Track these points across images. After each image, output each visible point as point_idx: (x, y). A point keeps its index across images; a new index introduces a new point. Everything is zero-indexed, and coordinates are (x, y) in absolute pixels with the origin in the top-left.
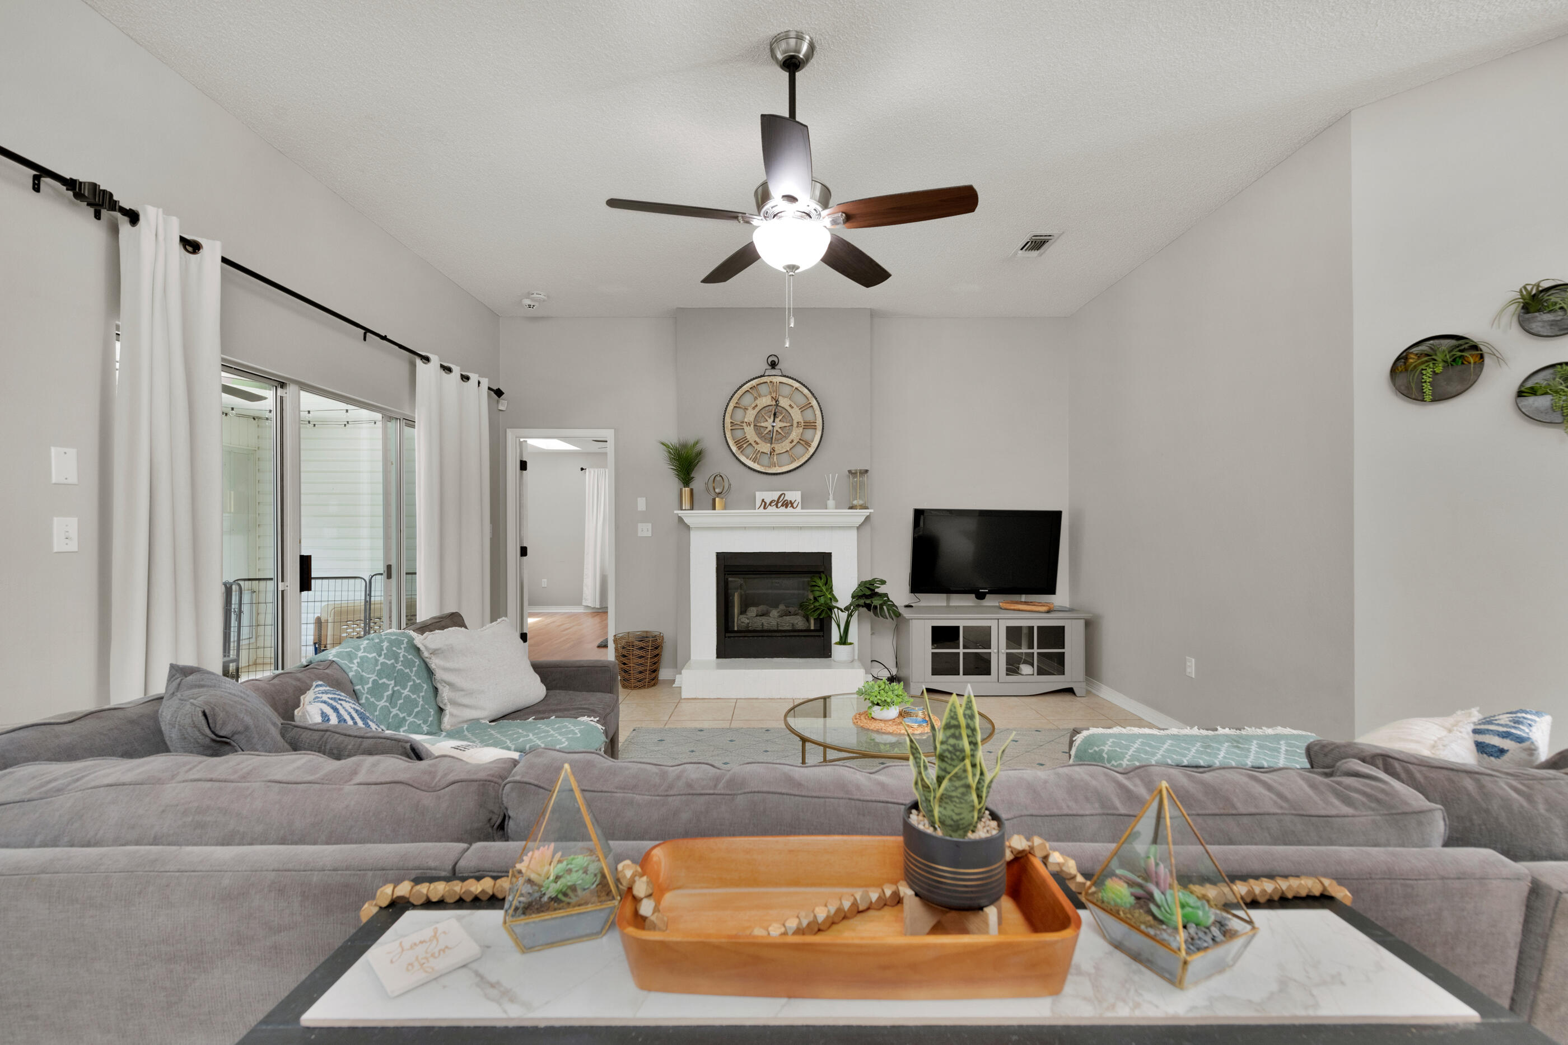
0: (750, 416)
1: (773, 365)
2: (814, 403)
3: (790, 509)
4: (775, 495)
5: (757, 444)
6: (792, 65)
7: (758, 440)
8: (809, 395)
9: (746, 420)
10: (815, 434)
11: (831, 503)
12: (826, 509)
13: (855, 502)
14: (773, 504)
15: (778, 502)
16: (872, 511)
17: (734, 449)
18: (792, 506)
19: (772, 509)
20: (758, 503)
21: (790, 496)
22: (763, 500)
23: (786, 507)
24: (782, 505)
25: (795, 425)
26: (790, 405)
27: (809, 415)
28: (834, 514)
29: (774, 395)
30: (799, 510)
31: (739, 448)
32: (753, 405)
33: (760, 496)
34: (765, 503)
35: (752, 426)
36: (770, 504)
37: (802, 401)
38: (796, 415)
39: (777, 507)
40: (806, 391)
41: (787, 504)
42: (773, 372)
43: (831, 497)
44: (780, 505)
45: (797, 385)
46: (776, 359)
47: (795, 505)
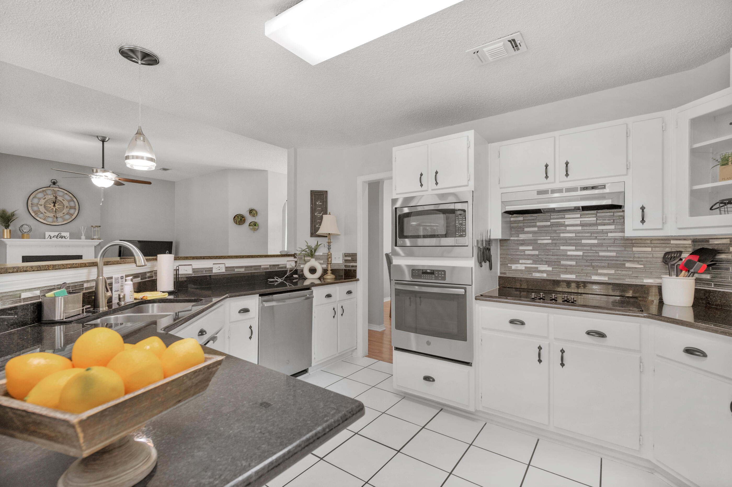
0: (42, 202)
1: (54, 183)
2: (75, 200)
3: (64, 239)
4: (56, 234)
5: (46, 213)
6: (103, 141)
7: (46, 211)
8: (73, 197)
9: (39, 203)
10: (75, 211)
11: (83, 237)
12: (81, 239)
13: (95, 237)
14: (54, 237)
15: (57, 236)
16: (103, 240)
17: (33, 214)
19: (55, 239)
20: (47, 236)
21: (63, 234)
22: (50, 235)
23: (62, 238)
24: (60, 237)
25: (65, 207)
26: (63, 200)
27: (72, 204)
28: (84, 241)
29: (55, 195)
30: (68, 239)
31: (36, 214)
32: (44, 198)
33: (47, 234)
34: (51, 237)
35: (43, 206)
36: (53, 237)
37: (69, 198)
38: (66, 203)
39: (57, 238)
40: (71, 195)
41: (62, 237)
42: (54, 186)
43: (83, 235)
44: (58, 237)
45: (67, 192)
46: (55, 181)
47: (66, 238)
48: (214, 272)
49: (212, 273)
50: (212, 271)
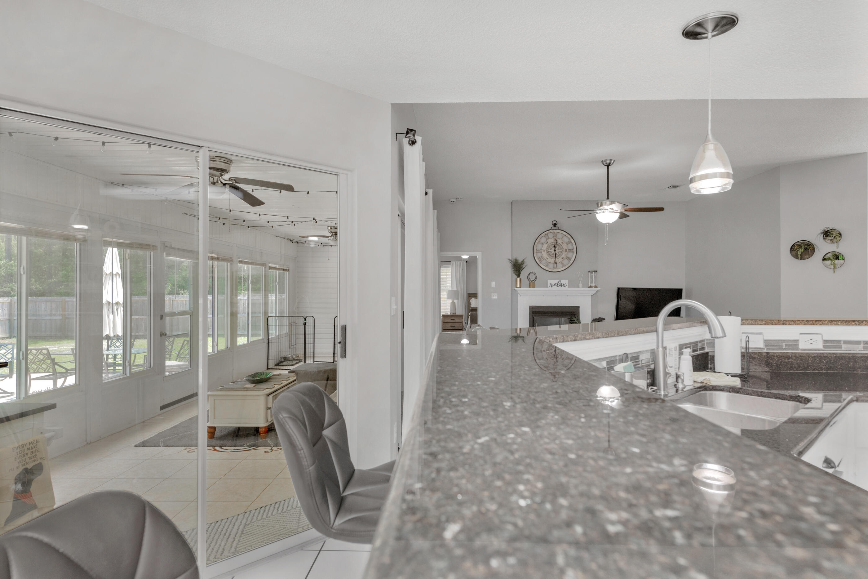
0: (545, 247)
1: (555, 225)
2: (573, 241)
3: (563, 287)
4: (556, 281)
5: (548, 259)
6: (608, 166)
7: (548, 257)
8: (571, 238)
9: (543, 249)
10: (573, 254)
11: (580, 285)
12: (578, 287)
13: (592, 285)
15: (558, 284)
16: (600, 288)
17: (538, 261)
18: (564, 286)
19: (555, 287)
20: (549, 285)
21: (563, 282)
22: (551, 283)
23: (561, 286)
24: (560, 286)
25: (564, 251)
26: (562, 242)
27: (570, 247)
28: (582, 289)
29: (555, 238)
30: (567, 288)
31: (540, 261)
32: (546, 242)
33: (549, 282)
34: (552, 285)
35: (545, 251)
36: (554, 285)
37: (567, 240)
38: (565, 246)
39: (557, 287)
40: (569, 236)
41: (561, 285)
42: (555, 228)
43: (580, 283)
44: (558, 285)
45: (565, 233)
46: (556, 222)
47: (565, 286)
48: (801, 347)
49: (798, 349)
50: (797, 345)
